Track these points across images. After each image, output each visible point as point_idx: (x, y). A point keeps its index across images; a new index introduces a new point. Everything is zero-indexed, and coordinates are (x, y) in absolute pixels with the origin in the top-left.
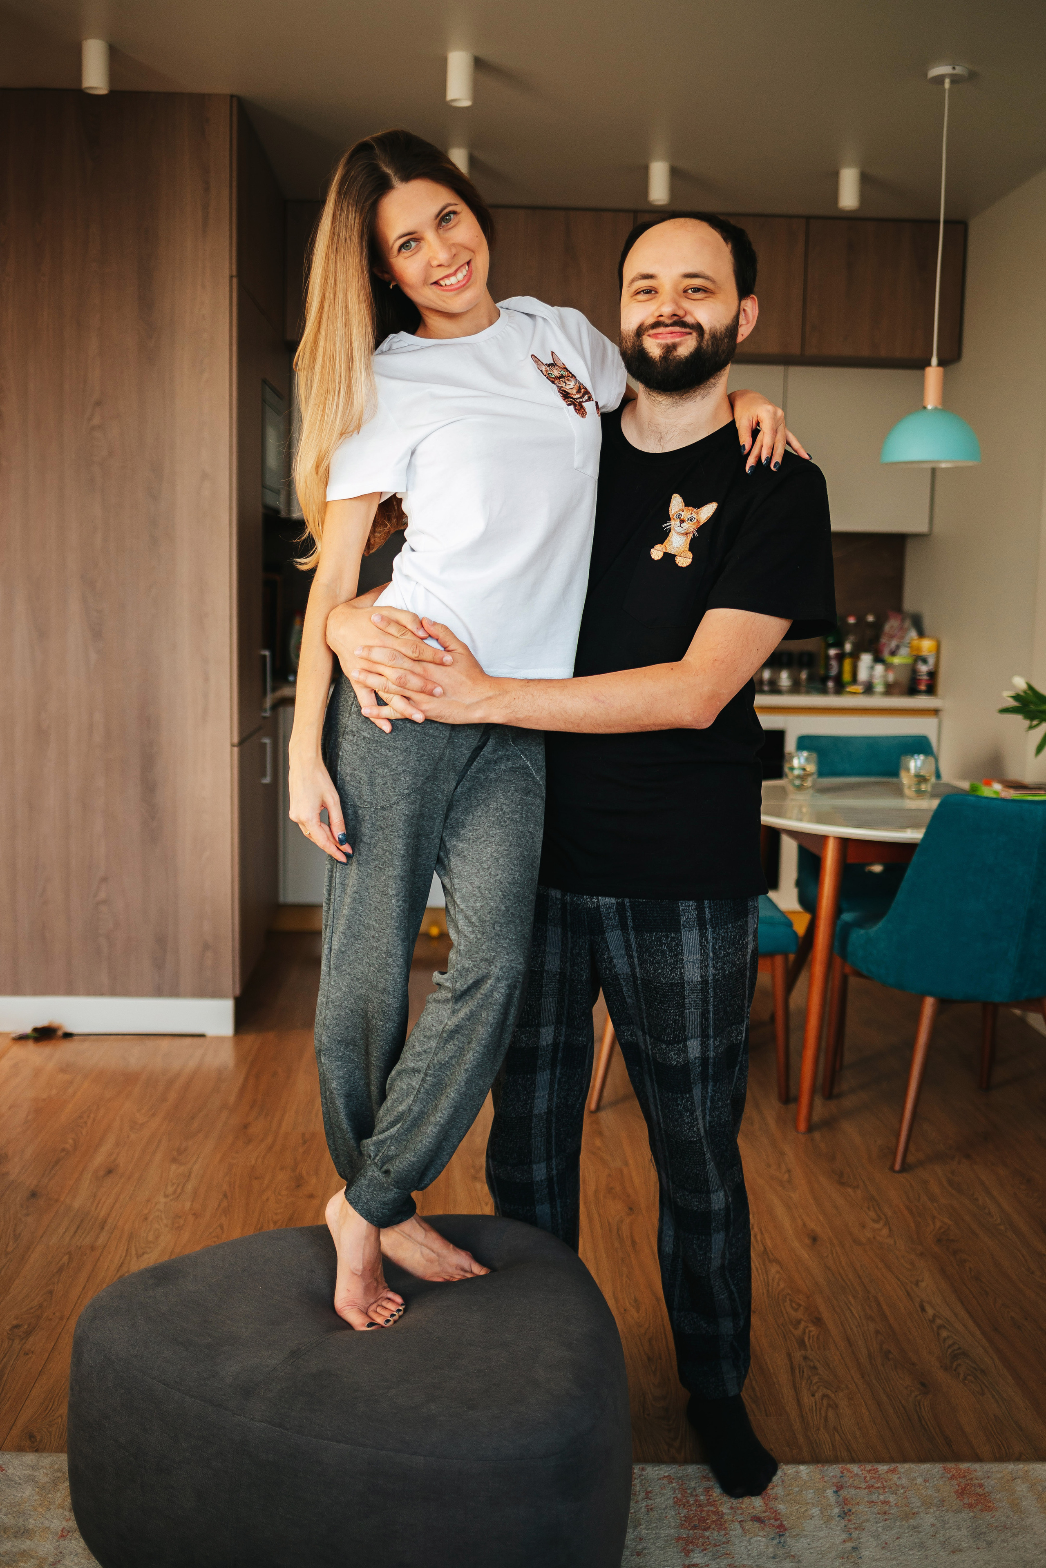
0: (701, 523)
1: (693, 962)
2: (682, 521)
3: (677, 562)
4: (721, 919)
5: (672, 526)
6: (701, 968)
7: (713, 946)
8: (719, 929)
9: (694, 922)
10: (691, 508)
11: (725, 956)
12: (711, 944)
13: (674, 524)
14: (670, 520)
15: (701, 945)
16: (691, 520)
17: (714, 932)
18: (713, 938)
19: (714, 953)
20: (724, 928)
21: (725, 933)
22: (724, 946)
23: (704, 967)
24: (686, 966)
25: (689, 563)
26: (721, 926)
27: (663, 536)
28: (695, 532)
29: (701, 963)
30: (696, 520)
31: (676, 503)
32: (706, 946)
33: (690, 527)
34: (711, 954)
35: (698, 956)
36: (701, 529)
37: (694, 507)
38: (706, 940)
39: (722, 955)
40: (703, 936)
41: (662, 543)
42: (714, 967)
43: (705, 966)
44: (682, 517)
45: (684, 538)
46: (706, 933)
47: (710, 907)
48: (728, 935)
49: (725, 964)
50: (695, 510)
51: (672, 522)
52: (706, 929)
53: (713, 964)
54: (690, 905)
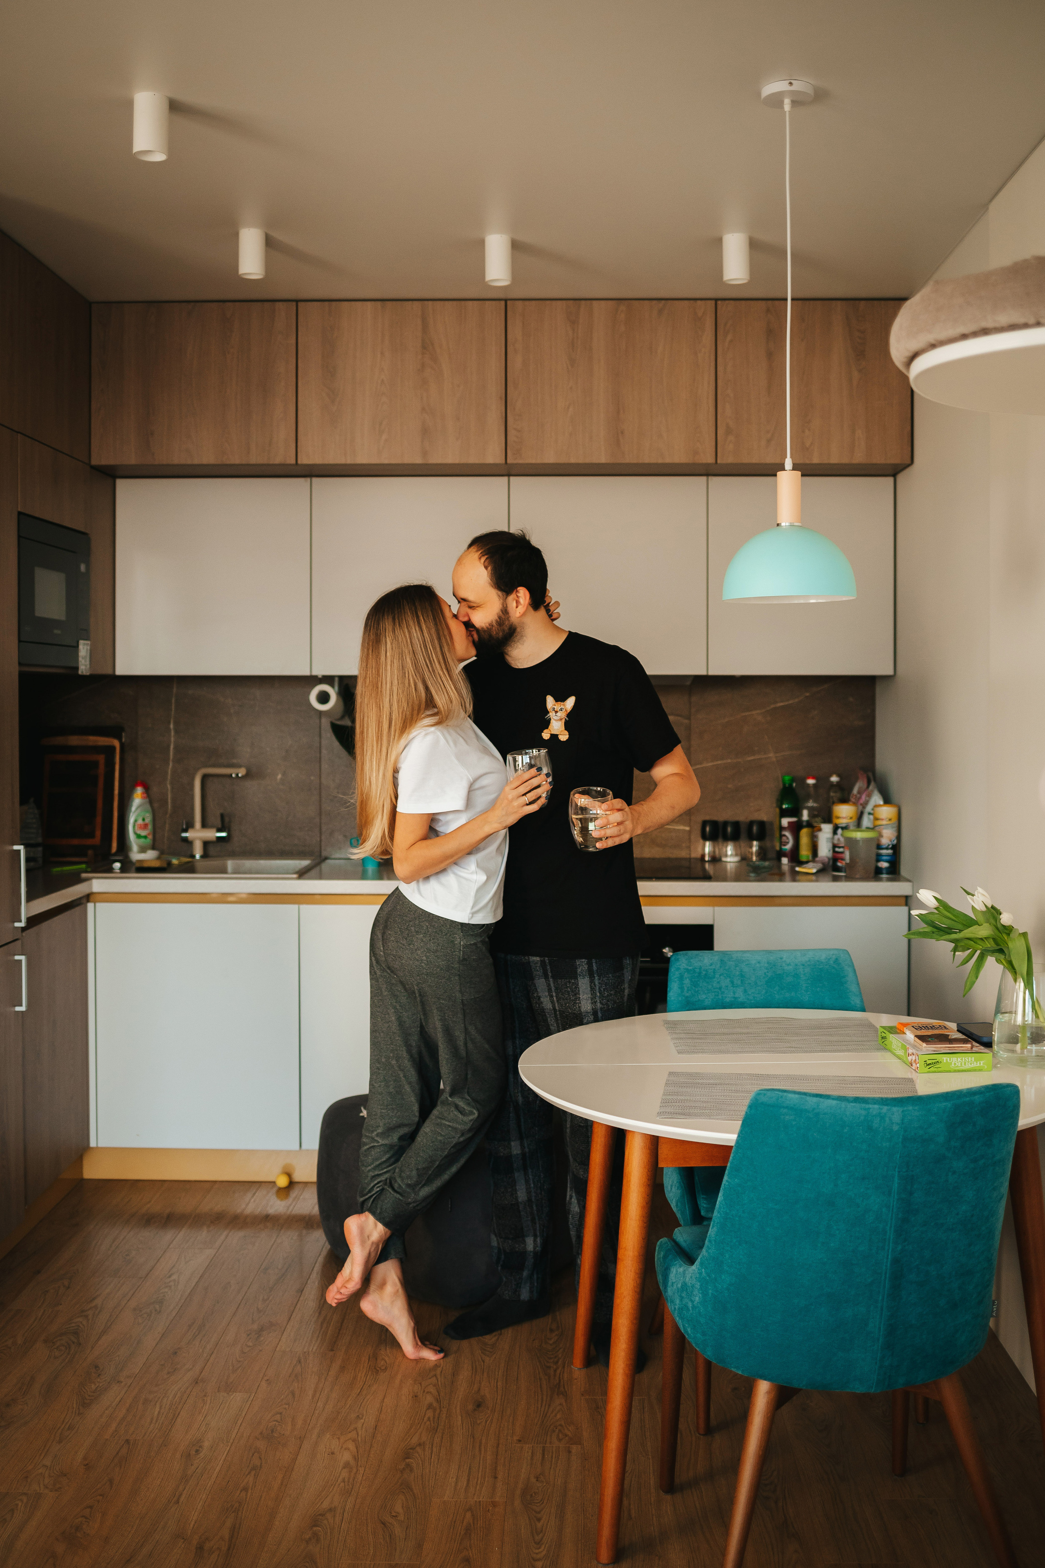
0: (568, 712)
1: (586, 999)
2: (556, 712)
3: (560, 738)
4: (604, 971)
5: (551, 717)
6: (592, 1003)
7: (599, 988)
8: (603, 977)
9: (586, 972)
10: (559, 703)
11: (608, 995)
12: (597, 987)
13: (552, 715)
14: (548, 713)
15: (591, 988)
16: (561, 710)
17: (599, 979)
18: (599, 983)
19: (600, 993)
20: (606, 977)
21: (607, 980)
22: (607, 989)
23: (594, 1003)
24: (582, 1002)
25: (567, 738)
26: (604, 975)
27: (547, 724)
28: (566, 717)
29: (592, 1000)
30: (564, 710)
31: (550, 701)
32: (594, 988)
33: (562, 715)
34: (598, 994)
35: (590, 996)
36: (569, 716)
37: (561, 702)
38: (595, 984)
39: (606, 995)
40: (592, 981)
41: (547, 728)
42: (600, 1002)
43: (594, 1002)
44: (556, 710)
45: (560, 723)
46: (594, 980)
47: (596, 963)
48: (609, 981)
49: (608, 1001)
50: (562, 703)
51: (550, 714)
52: (594, 977)
53: (600, 1001)
54: (582, 962)
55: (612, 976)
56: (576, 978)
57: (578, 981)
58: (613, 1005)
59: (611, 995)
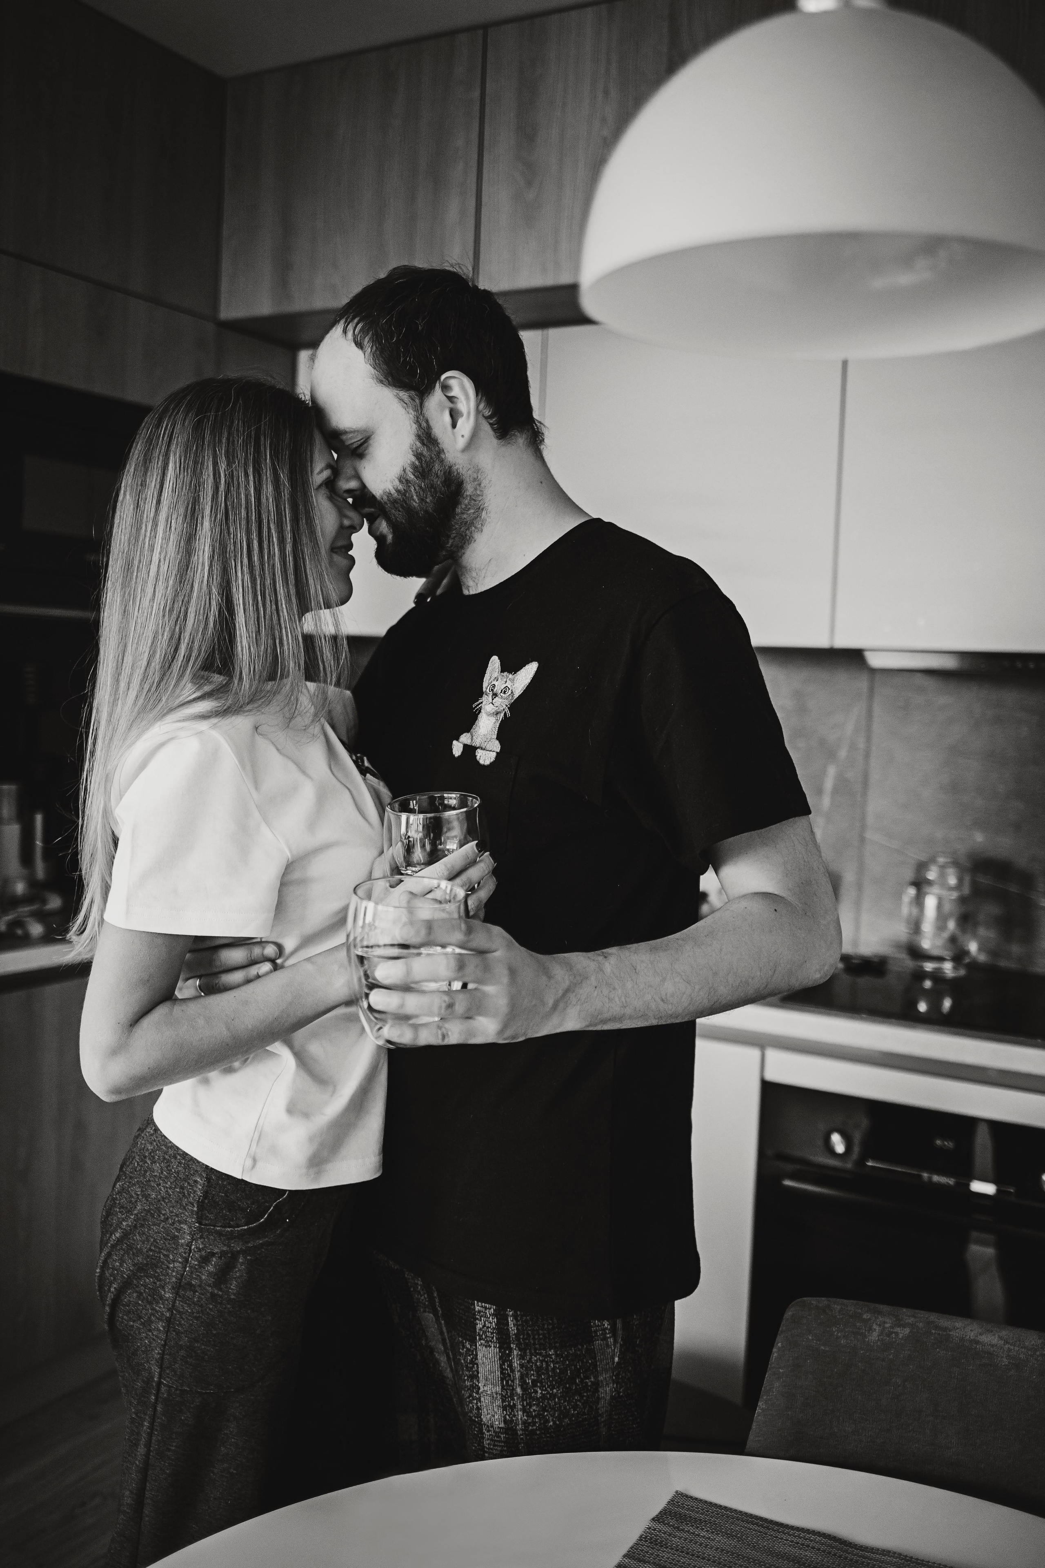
0: (516, 695)
1: (492, 1395)
2: (495, 695)
3: (478, 758)
4: (534, 1339)
5: (482, 705)
6: (504, 1408)
7: (522, 1378)
8: (531, 1355)
9: (492, 1333)
10: (507, 675)
11: (543, 1396)
12: (517, 1375)
13: (485, 698)
14: (481, 695)
15: (501, 1373)
16: (505, 692)
17: (522, 1357)
18: (522, 1366)
19: (523, 1389)
20: (540, 1354)
21: (542, 1362)
22: (541, 1383)
23: (508, 1407)
24: (482, 1399)
25: (493, 759)
26: (535, 1349)
28: (507, 710)
29: (503, 1401)
30: (510, 693)
32: (510, 1376)
33: (502, 703)
34: (519, 1390)
35: (498, 1389)
36: (516, 706)
37: (510, 672)
38: (510, 1366)
39: (539, 1395)
40: (505, 1358)
42: (524, 1410)
43: (509, 1405)
44: (496, 689)
45: (493, 719)
46: (509, 1355)
47: (515, 1317)
48: (548, 1365)
49: (544, 1410)
50: (511, 676)
52: (511, 1350)
53: (523, 1405)
54: (486, 1308)
55: (557, 1355)
56: (473, 1342)
57: (476, 1349)
58: (559, 1418)
59: (553, 1396)
